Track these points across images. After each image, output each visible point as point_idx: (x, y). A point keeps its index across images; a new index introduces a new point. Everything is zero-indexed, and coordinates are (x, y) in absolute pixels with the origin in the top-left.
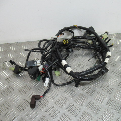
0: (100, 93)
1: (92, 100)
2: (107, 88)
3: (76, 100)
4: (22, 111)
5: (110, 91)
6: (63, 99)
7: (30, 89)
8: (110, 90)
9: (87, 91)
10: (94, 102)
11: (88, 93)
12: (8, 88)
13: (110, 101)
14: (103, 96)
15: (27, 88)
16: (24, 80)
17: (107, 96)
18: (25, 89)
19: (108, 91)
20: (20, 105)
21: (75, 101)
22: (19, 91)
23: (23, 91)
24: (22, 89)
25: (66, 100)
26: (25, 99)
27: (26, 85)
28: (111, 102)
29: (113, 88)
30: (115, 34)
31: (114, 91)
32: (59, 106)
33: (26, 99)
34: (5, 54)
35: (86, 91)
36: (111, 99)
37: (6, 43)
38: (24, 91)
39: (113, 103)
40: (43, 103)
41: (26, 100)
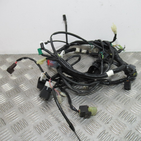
2: (104, 116)
3: (61, 127)
5: (106, 121)
7: (11, 107)
8: (108, 119)
10: (82, 132)
11: (78, 119)
15: (8, 105)
17: (101, 126)
18: (6, 107)
19: (105, 120)
23: (3, 109)
24: (3, 106)
25: (49, 125)
27: (9, 102)
28: (104, 134)
30: (133, 52)
31: (111, 120)
36: (105, 131)
37: (4, 54)
38: (5, 108)
39: (107, 137)
40: (21, 125)
41: (3, 120)
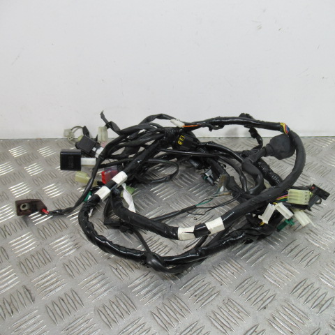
0: (230, 303)
1: (201, 321)
4: (7, 315)
6: (121, 304)
9: (196, 291)
13: (254, 331)
14: (238, 312)
16: (42, 235)
20: (9, 301)
21: (152, 313)
22: (21, 263)
26: (25, 287)
29: (275, 295)
32: (105, 320)
33: (28, 287)
34: (20, 165)
35: (192, 292)
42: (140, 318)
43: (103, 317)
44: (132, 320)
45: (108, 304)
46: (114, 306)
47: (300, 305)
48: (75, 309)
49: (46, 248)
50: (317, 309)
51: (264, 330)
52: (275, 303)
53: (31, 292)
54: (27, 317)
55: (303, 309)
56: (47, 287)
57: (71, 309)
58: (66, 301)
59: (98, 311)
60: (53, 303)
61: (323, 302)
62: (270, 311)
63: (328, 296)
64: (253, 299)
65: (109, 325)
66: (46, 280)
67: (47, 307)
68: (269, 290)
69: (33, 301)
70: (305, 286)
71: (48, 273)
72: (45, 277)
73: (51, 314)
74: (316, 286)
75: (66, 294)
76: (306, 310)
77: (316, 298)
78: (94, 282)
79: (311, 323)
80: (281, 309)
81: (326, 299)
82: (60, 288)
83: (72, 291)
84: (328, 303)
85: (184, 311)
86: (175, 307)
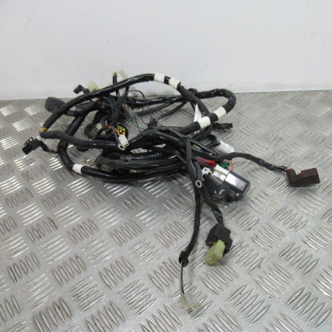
4: (36, 239)
6: (130, 228)
12: (22, 192)
13: (240, 246)
20: (37, 229)
21: (156, 235)
22: (43, 201)
26: (49, 218)
29: (258, 220)
32: (117, 240)
33: (52, 218)
34: (36, 122)
42: (146, 239)
43: (115, 238)
44: (139, 240)
45: (119, 229)
46: (124, 230)
47: (280, 226)
48: (92, 233)
49: (64, 188)
50: (293, 229)
51: (248, 245)
52: (258, 226)
53: (55, 222)
54: (53, 240)
55: (281, 229)
56: (67, 218)
57: (88, 233)
58: (84, 228)
59: (111, 234)
60: (74, 229)
61: (299, 224)
62: (254, 232)
63: (303, 220)
64: (241, 223)
65: (121, 244)
66: (66, 212)
67: (68, 232)
68: (254, 216)
69: (57, 228)
70: (285, 212)
71: (67, 207)
72: (65, 210)
73: (72, 237)
74: (294, 212)
75: (84, 223)
76: (284, 230)
77: (293, 221)
78: (107, 213)
79: (287, 239)
80: (263, 230)
81: (301, 222)
82: (78, 219)
83: (89, 220)
84: (303, 224)
85: (182, 233)
86: (175, 230)
